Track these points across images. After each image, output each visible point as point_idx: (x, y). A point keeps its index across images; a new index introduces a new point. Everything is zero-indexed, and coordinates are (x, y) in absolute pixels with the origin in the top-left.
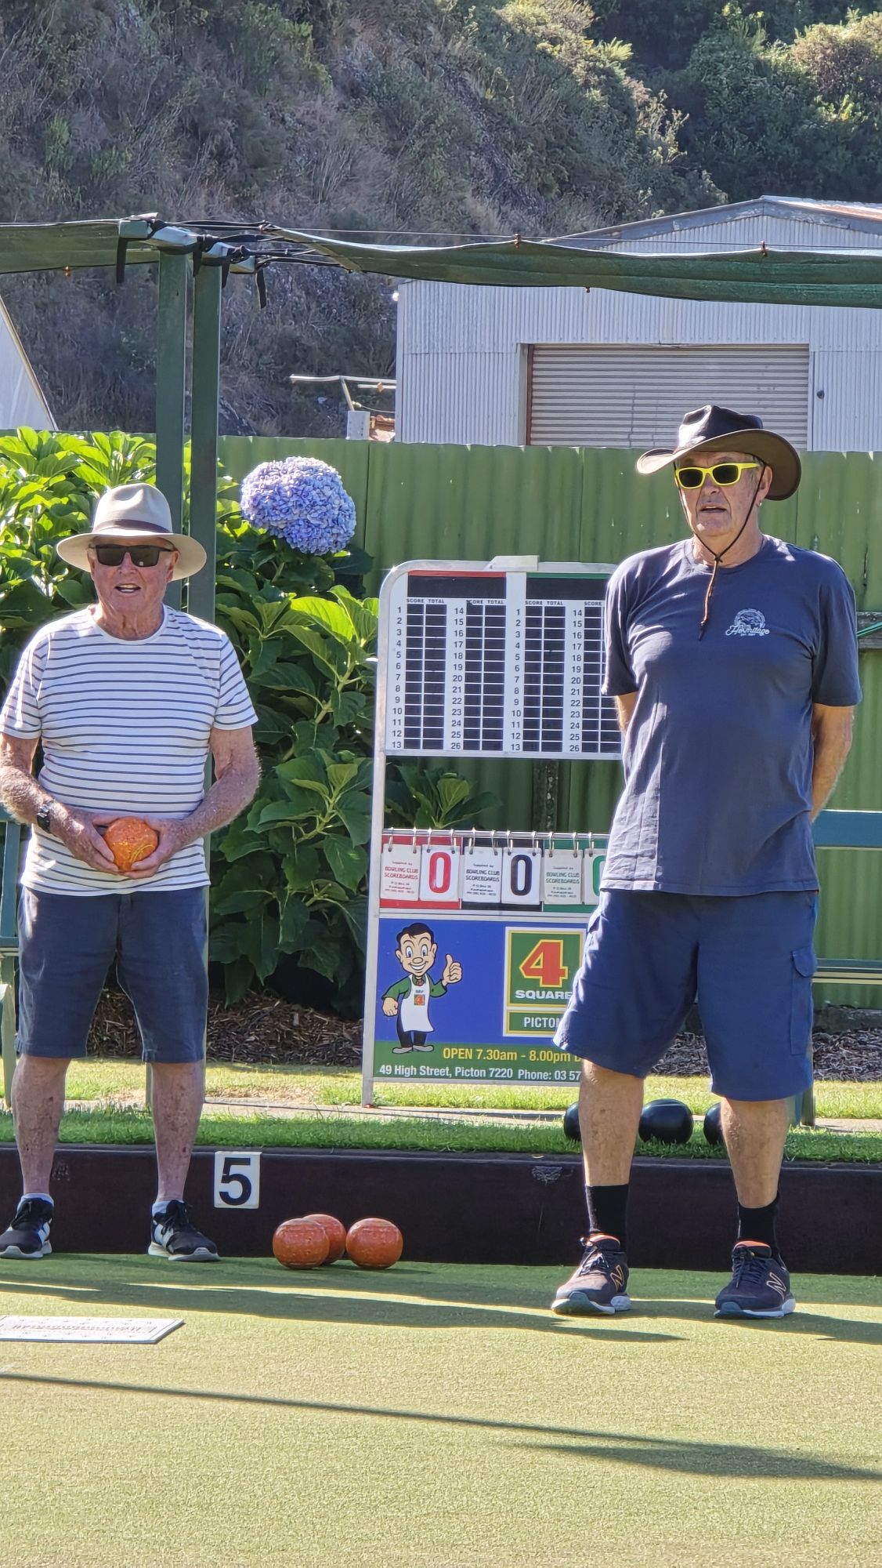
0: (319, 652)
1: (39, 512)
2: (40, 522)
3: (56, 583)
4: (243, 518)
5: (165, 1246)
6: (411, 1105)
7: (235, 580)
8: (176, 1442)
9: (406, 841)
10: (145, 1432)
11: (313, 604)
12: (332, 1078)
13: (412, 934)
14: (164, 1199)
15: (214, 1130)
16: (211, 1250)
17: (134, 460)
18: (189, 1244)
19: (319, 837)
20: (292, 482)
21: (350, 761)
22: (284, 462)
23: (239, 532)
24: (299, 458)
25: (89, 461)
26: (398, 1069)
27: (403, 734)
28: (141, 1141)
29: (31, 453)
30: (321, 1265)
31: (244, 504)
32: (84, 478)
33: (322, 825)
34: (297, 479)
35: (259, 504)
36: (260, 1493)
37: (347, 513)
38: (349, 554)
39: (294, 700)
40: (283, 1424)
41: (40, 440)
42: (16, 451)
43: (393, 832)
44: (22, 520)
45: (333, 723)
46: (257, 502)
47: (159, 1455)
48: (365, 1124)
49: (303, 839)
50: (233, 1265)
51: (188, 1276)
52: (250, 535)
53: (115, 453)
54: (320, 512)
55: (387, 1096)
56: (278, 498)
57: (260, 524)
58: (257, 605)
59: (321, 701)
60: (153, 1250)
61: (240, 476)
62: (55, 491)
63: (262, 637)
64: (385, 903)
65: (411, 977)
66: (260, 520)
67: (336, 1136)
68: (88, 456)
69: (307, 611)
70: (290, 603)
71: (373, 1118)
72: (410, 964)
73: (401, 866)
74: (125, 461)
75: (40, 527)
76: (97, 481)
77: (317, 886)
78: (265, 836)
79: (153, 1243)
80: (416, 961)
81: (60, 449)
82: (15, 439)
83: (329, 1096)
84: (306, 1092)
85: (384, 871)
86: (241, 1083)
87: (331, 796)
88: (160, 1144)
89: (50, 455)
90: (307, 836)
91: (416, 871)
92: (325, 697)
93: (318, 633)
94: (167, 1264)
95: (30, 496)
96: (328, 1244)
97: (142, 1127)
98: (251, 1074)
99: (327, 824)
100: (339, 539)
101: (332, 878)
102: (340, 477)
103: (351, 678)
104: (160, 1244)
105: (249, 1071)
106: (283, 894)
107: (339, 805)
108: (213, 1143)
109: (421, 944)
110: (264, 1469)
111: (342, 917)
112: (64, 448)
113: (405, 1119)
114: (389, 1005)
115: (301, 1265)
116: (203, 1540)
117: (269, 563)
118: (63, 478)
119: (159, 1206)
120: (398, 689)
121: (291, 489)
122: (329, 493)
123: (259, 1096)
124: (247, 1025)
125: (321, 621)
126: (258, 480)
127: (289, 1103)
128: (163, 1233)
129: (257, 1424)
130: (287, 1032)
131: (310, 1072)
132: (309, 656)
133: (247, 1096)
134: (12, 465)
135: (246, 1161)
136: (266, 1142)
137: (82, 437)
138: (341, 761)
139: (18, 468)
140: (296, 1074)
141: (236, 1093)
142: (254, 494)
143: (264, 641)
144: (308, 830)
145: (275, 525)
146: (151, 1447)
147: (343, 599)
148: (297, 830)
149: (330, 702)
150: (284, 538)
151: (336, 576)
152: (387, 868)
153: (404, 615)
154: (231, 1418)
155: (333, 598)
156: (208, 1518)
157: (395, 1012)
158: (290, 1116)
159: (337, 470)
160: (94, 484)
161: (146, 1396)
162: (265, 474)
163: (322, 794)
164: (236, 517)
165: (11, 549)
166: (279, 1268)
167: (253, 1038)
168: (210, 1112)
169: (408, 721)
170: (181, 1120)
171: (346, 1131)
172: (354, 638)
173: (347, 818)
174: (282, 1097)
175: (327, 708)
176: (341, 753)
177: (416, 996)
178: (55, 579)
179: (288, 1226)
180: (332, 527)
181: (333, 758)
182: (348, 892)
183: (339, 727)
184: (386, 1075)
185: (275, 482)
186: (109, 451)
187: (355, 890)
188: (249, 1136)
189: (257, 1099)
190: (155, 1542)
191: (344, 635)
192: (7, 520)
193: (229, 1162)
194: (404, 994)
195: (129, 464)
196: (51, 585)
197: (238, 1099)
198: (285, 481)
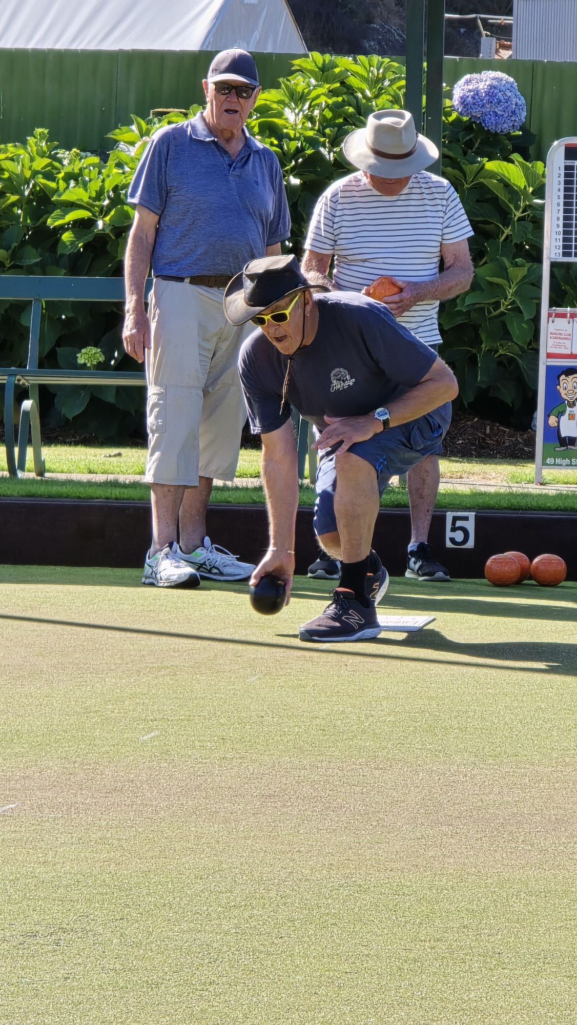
0: (503, 196)
1: (323, 106)
2: (324, 113)
3: (334, 153)
4: (454, 110)
5: (416, 571)
6: (566, 483)
7: (449, 150)
8: (440, 691)
9: (563, 316)
10: (419, 685)
11: (499, 165)
12: (514, 467)
13: (567, 375)
14: (416, 542)
15: (445, 499)
16: (446, 574)
17: (384, 73)
18: (432, 570)
19: (503, 314)
20: (486, 87)
21: (522, 266)
22: (480, 74)
23: (451, 119)
24: (490, 72)
25: (355, 74)
26: (558, 461)
27: (561, 248)
28: (399, 506)
29: (318, 68)
30: (515, 584)
31: (455, 101)
32: (352, 85)
33: (505, 306)
34: (489, 85)
35: (464, 101)
36: (496, 721)
37: (521, 107)
38: (521, 133)
39: (487, 227)
40: (505, 680)
41: (324, 61)
42: (309, 68)
43: (555, 310)
44: (312, 112)
45: (512, 241)
46: (463, 100)
47: (431, 698)
48: (540, 495)
49: (492, 315)
50: (459, 583)
51: (432, 591)
52: (458, 121)
53: (372, 68)
54: (503, 106)
55: (551, 478)
56: (477, 97)
57: (465, 114)
58: (463, 166)
59: (504, 227)
60: (408, 574)
61: (452, 84)
62: (333, 93)
63: (466, 186)
64: (549, 356)
65: (566, 402)
66: (465, 111)
67: (523, 503)
68: (354, 70)
69: (495, 170)
70: (484, 165)
71: (544, 492)
72: (566, 394)
73: (560, 332)
74: (378, 74)
75: (324, 116)
76: (360, 87)
77: (501, 345)
78: (468, 313)
79: (408, 570)
80: (569, 392)
81: (336, 66)
82: (308, 59)
83: (514, 478)
84: (498, 475)
85: (549, 335)
86: (457, 470)
87: (510, 287)
88: (413, 507)
89: (331, 70)
90: (494, 313)
91: (570, 335)
92: (506, 225)
93: (502, 184)
94: (418, 582)
95: (318, 97)
96: (519, 569)
97: (399, 496)
98: (462, 464)
99: (507, 306)
100: (515, 124)
101: (511, 340)
102: (516, 84)
103: (523, 212)
104: (413, 570)
105: (461, 462)
106: (480, 350)
107: (516, 293)
108: (445, 507)
109: (573, 381)
110: (497, 708)
111: (517, 365)
112: (340, 65)
113: (565, 492)
114: (552, 420)
115: (503, 584)
116: (466, 750)
117: (471, 139)
118: (338, 85)
119: (412, 546)
120: (558, 219)
121: (485, 92)
122: (509, 94)
123: (468, 478)
124: (456, 434)
125: (504, 176)
126: (464, 85)
127: (489, 483)
128: (415, 563)
129: (489, 680)
130: (482, 438)
131: (499, 463)
132: (496, 198)
133: (461, 478)
134: (306, 76)
135: (466, 519)
136: (478, 506)
137: (351, 59)
138: (516, 265)
139: (310, 78)
140: (490, 464)
141: (454, 476)
142: (461, 95)
143: (467, 188)
144: (495, 309)
145: (475, 114)
146: (424, 694)
147: (519, 162)
148: (488, 310)
149: (510, 227)
150: (481, 123)
151: (513, 147)
152: (551, 333)
153: (562, 172)
154: (472, 676)
155: (512, 162)
156: (466, 736)
157: (556, 425)
158: (492, 490)
159: (515, 79)
160: (358, 88)
161: (416, 663)
162: (468, 82)
163: (504, 286)
164: (449, 109)
165: (307, 130)
166: (488, 585)
167: (461, 442)
168: (443, 488)
169: (565, 240)
170: (426, 491)
171: (529, 499)
172: (525, 187)
173: (521, 302)
174: (483, 478)
175: (507, 231)
176: (517, 260)
177: (569, 414)
178: (335, 149)
179: (494, 559)
180: (511, 116)
181: (512, 263)
182: (521, 348)
183: (516, 244)
184: (550, 465)
185: (475, 87)
186: (368, 67)
187: (526, 347)
188: (467, 502)
189: (467, 480)
190: (436, 751)
191: (519, 185)
192: (303, 112)
193: (455, 519)
194: (562, 413)
195: (380, 76)
196: (332, 154)
197: (456, 480)
198: (481, 87)
